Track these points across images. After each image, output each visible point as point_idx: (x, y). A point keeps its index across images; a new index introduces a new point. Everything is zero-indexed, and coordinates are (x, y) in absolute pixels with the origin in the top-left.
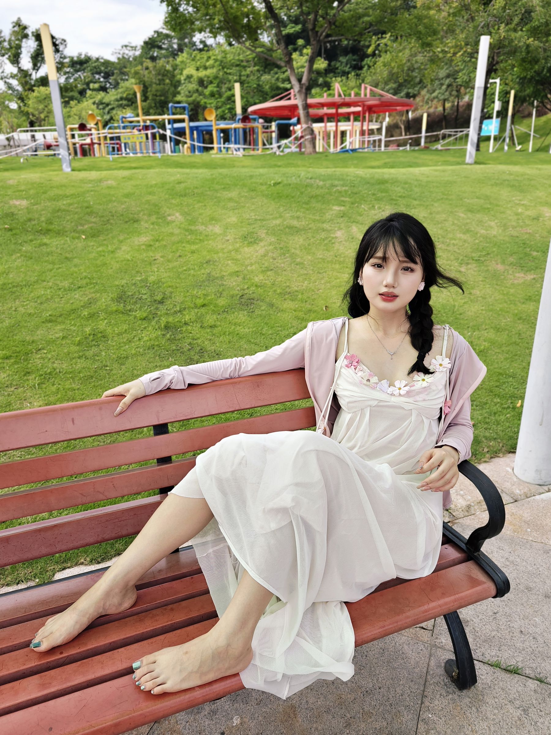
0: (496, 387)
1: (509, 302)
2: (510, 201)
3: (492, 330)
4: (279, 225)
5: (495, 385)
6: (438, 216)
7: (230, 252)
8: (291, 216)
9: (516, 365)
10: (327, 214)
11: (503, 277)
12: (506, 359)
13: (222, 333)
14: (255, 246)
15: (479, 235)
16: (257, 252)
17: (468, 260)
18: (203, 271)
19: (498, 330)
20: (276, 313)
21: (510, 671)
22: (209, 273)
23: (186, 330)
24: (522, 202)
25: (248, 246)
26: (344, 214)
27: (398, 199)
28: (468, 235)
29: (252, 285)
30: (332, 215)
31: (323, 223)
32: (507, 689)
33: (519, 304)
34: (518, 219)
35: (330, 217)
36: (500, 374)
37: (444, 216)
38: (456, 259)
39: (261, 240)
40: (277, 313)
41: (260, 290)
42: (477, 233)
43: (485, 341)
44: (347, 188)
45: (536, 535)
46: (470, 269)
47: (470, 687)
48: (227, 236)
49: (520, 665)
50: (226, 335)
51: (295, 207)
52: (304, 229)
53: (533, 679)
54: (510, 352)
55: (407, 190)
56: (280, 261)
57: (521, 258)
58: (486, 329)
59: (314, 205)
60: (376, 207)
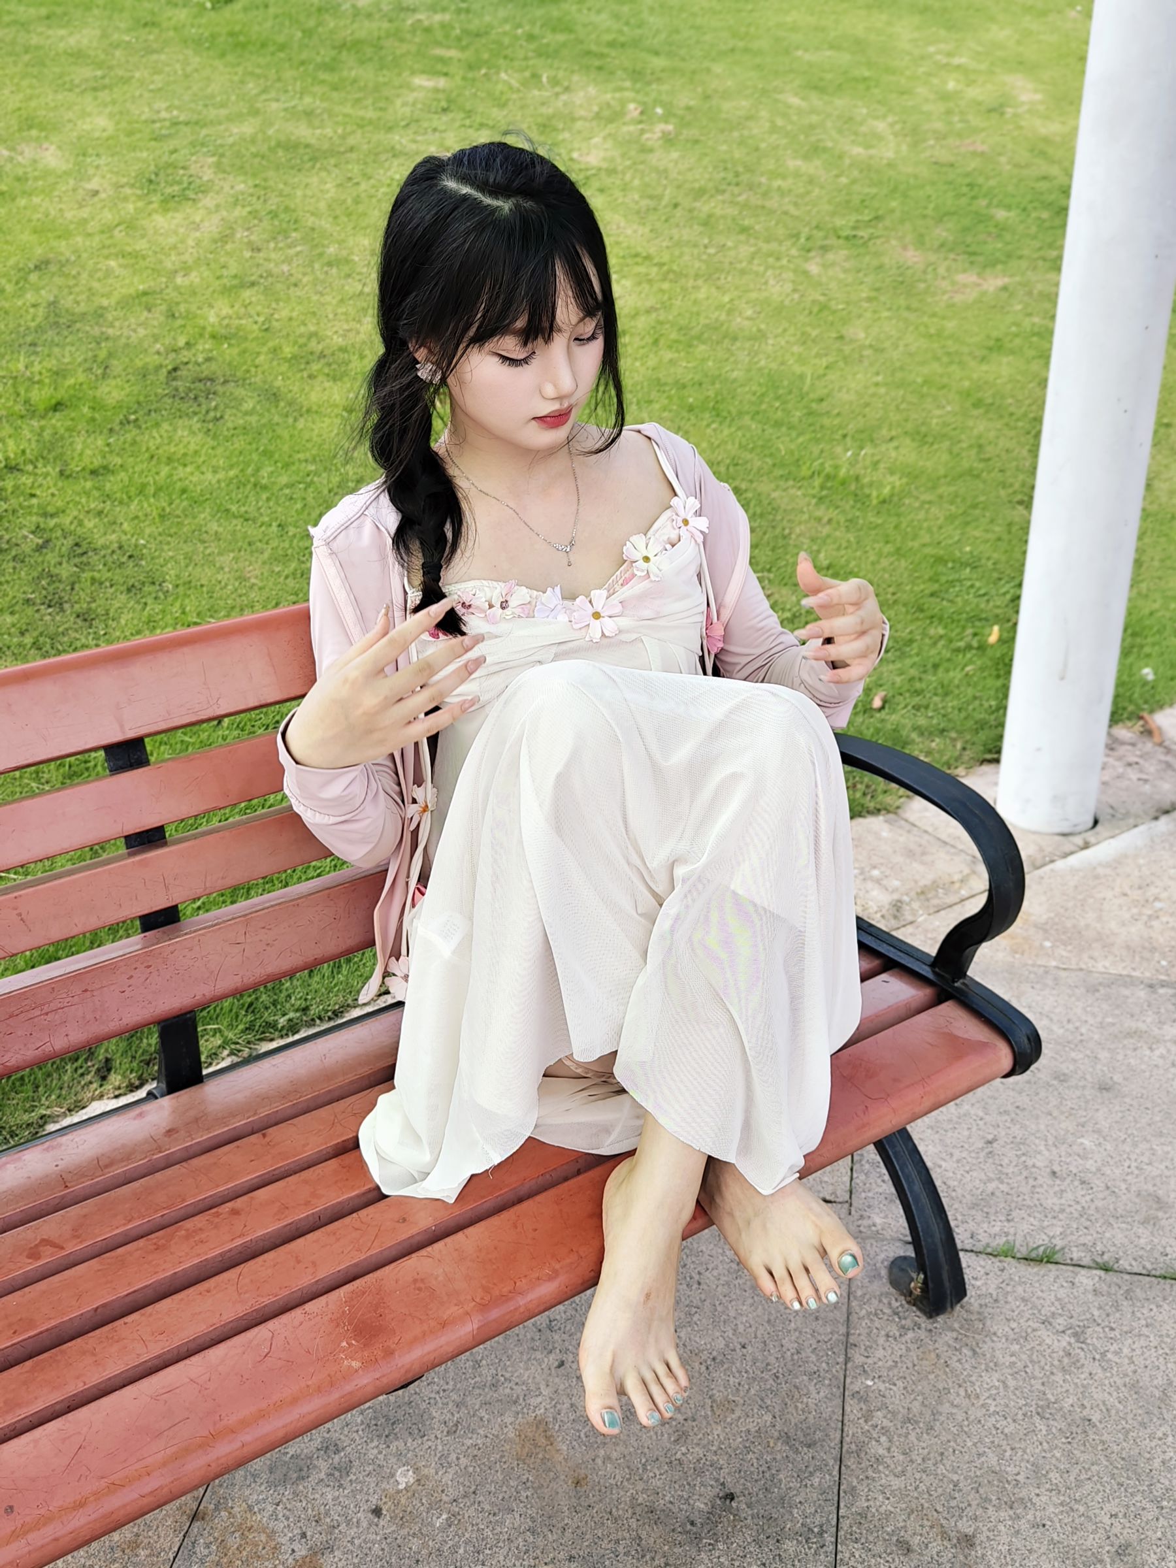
0: (932, 595)
1: (945, 359)
2: (922, 58)
3: (908, 441)
4: (253, 141)
5: (927, 592)
6: (726, 106)
7: (108, 230)
8: (286, 110)
9: (977, 533)
10: (399, 102)
11: (922, 286)
12: (951, 518)
13: (133, 491)
14: (188, 208)
15: (847, 161)
16: (197, 227)
17: (826, 238)
18: (30, 297)
19: (922, 438)
20: (290, 420)
21: (1039, 1261)
22: (54, 304)
23: (16, 487)
24: (956, 61)
25: (167, 210)
26: (449, 101)
27: (606, 50)
28: (817, 162)
29: (201, 335)
30: (414, 104)
31: (390, 129)
32: (1034, 1299)
33: (973, 364)
34: (949, 112)
35: (407, 110)
36: (940, 560)
37: (744, 103)
38: (791, 236)
39: (204, 190)
40: (295, 420)
41: (229, 352)
42: (840, 157)
43: (892, 473)
44: (447, 17)
45: (1064, 954)
46: (833, 264)
47: (952, 1307)
48: (89, 179)
49: (1059, 1243)
50: (147, 498)
51: (295, 79)
52: (332, 152)
53: (1089, 1268)
54: (959, 500)
55: (627, 24)
56: (273, 256)
57: (965, 230)
58: (891, 439)
59: (353, 73)
60: (544, 79)
